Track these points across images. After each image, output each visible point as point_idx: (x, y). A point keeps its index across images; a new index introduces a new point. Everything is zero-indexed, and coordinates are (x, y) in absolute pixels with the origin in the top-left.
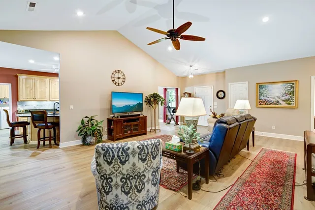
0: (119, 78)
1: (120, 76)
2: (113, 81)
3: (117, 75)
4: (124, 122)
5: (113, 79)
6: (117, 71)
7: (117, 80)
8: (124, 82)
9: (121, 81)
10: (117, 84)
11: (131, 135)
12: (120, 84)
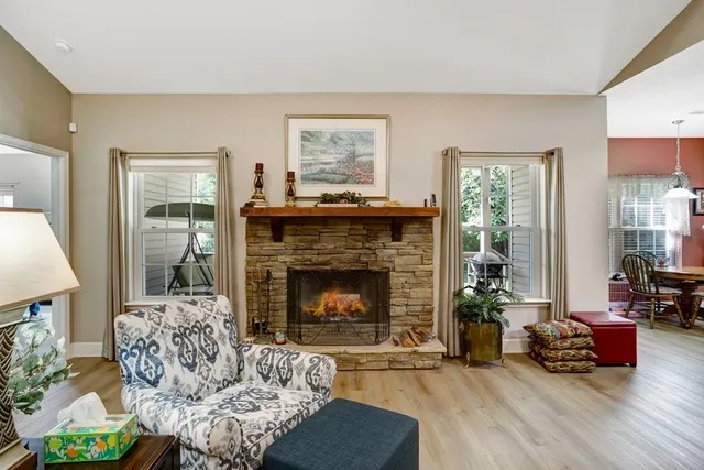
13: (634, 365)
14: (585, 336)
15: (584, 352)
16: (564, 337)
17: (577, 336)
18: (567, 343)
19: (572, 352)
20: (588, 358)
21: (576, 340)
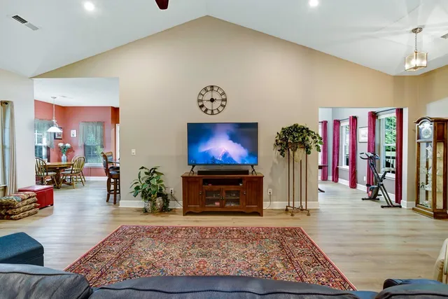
0: (212, 100)
1: (216, 96)
2: (202, 106)
3: (208, 96)
4: (204, 184)
5: (201, 104)
6: (209, 89)
7: (208, 105)
8: (224, 106)
9: (217, 105)
10: (209, 112)
11: (219, 210)
12: (215, 112)
13: (52, 205)
14: (33, 197)
15: (33, 205)
16: (23, 200)
17: (30, 198)
18: (25, 202)
19: (28, 206)
20: (35, 207)
21: (29, 200)
